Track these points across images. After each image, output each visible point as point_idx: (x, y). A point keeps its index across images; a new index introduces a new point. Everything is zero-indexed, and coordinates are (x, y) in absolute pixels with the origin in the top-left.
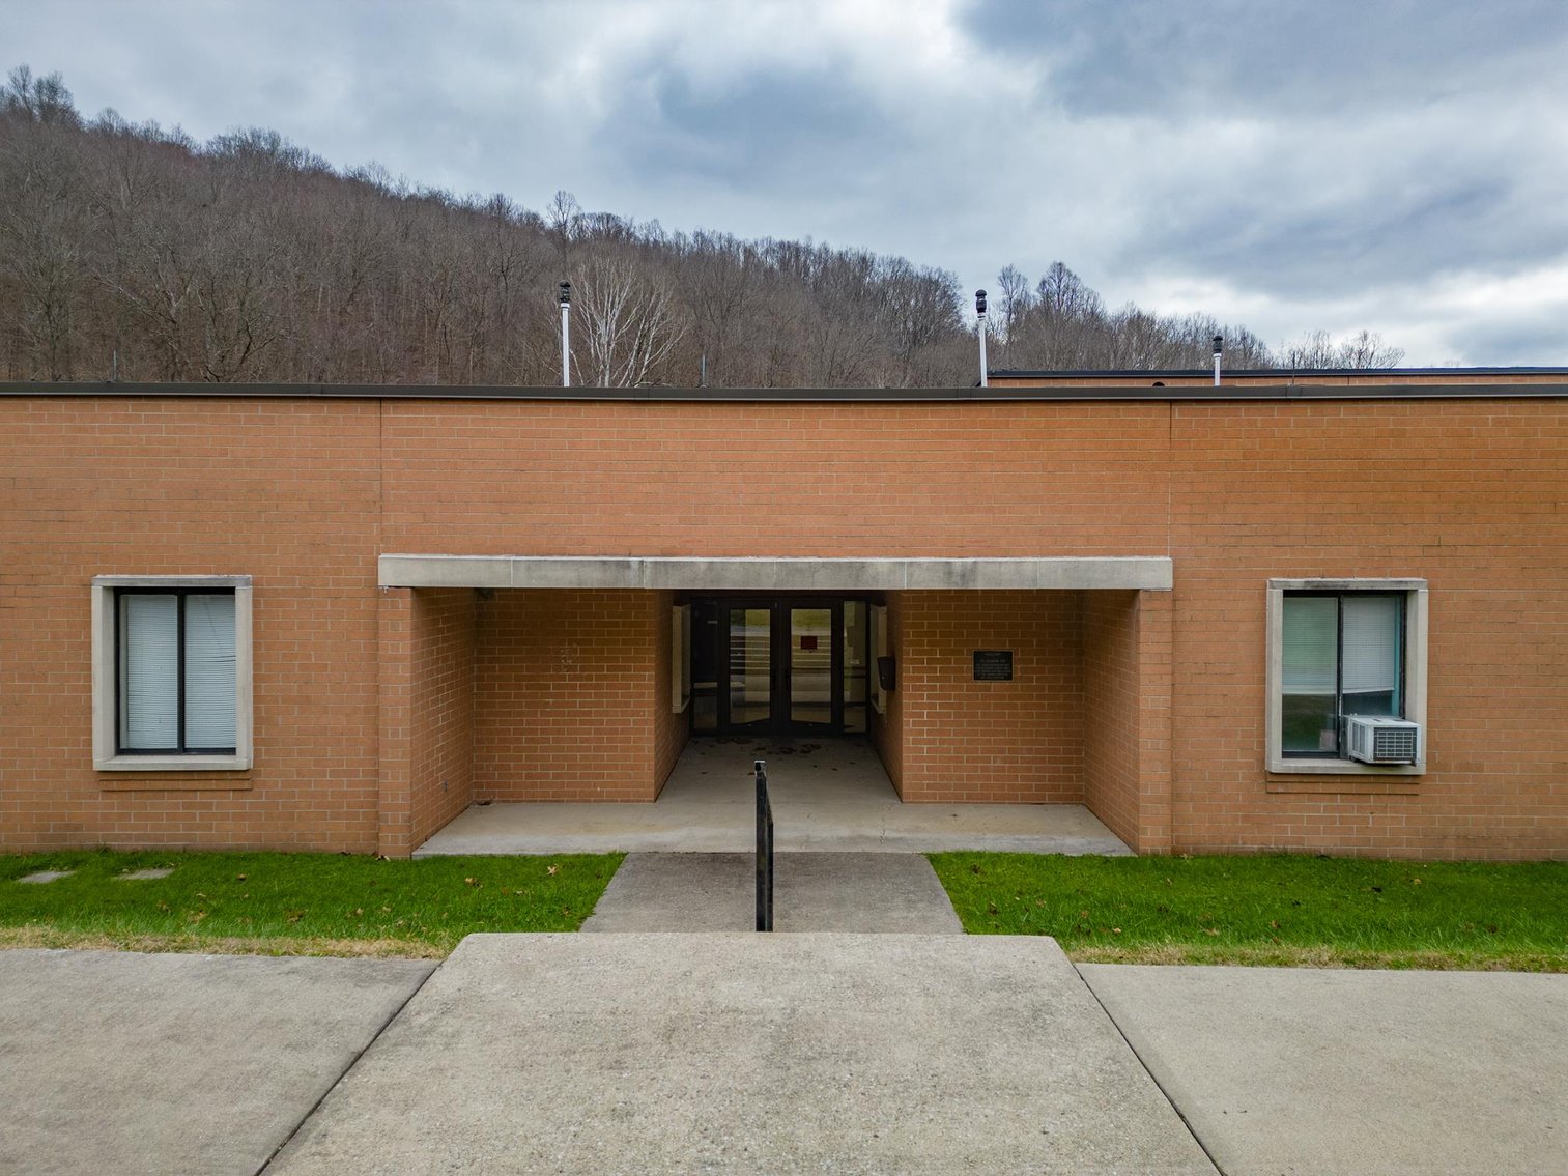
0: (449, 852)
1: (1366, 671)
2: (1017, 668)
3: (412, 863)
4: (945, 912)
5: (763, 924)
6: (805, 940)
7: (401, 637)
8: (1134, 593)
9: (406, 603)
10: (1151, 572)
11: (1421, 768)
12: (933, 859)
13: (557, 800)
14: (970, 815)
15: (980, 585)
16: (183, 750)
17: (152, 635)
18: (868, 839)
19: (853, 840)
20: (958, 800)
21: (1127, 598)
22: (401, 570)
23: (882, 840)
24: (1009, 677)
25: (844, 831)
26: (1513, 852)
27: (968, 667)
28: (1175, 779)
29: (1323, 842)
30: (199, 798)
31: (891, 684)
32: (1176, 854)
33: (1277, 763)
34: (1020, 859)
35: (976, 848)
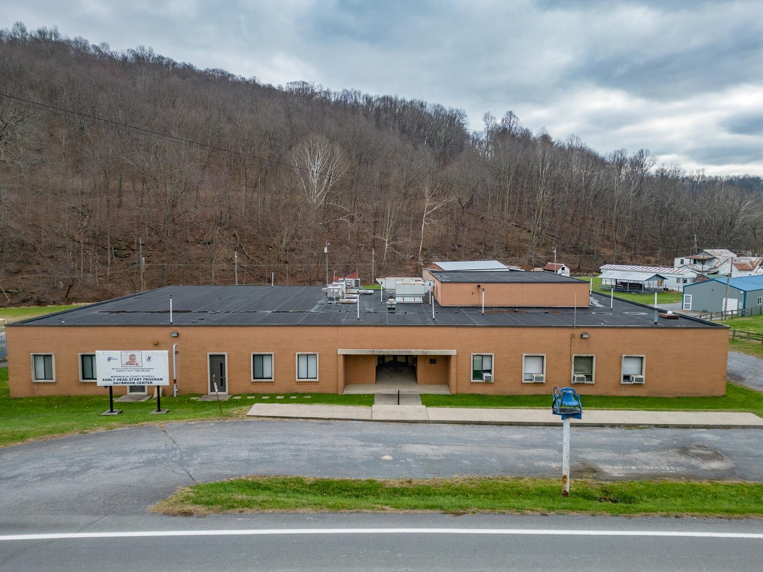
0: (349, 393)
1: (486, 366)
2: (437, 362)
3: (342, 395)
4: (420, 403)
5: (399, 404)
6: (407, 407)
7: (341, 361)
8: (451, 356)
9: (342, 357)
10: (453, 352)
11: (493, 382)
12: (421, 395)
13: (359, 383)
14: (429, 387)
15: (428, 354)
16: (308, 378)
17: (303, 362)
18: (411, 392)
19: (409, 392)
20: (427, 384)
21: (450, 356)
22: (342, 352)
23: (413, 392)
24: (435, 363)
25: (407, 390)
26: (507, 394)
27: (429, 362)
28: (457, 383)
29: (479, 392)
30: (311, 385)
31: (416, 363)
32: (457, 394)
33: (472, 381)
34: (433, 395)
35: (427, 393)
